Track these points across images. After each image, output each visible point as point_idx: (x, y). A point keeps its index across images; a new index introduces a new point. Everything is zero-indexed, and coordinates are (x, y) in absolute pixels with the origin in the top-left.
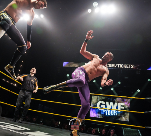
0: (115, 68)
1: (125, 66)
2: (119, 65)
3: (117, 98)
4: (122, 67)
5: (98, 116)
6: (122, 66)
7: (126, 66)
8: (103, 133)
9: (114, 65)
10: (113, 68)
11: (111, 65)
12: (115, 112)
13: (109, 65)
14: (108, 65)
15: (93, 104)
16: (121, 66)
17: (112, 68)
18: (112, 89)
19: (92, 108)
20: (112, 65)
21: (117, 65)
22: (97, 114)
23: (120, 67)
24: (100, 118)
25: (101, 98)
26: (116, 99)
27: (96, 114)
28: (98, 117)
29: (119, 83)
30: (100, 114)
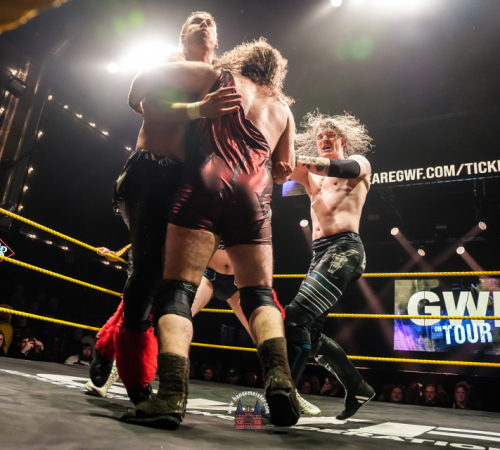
0: (455, 177)
1: (491, 166)
2: (472, 167)
3: (483, 281)
4: (481, 171)
5: (423, 346)
6: (483, 167)
7: (496, 165)
8: (430, 399)
9: (452, 167)
10: (452, 178)
11: (441, 168)
12: (485, 329)
13: (434, 172)
14: (431, 172)
15: (401, 307)
16: (478, 168)
17: (448, 178)
18: (461, 250)
19: (399, 320)
20: (446, 167)
21: (465, 168)
22: (420, 340)
23: (476, 172)
24: (428, 350)
25: (426, 285)
26: (479, 282)
27: (414, 339)
28: (421, 349)
29: (482, 226)
30: (427, 339)
